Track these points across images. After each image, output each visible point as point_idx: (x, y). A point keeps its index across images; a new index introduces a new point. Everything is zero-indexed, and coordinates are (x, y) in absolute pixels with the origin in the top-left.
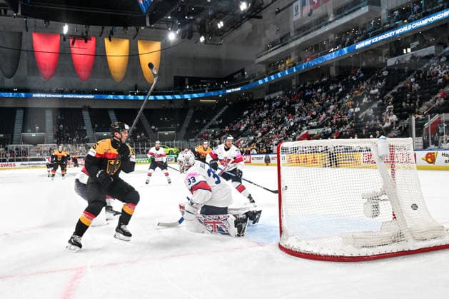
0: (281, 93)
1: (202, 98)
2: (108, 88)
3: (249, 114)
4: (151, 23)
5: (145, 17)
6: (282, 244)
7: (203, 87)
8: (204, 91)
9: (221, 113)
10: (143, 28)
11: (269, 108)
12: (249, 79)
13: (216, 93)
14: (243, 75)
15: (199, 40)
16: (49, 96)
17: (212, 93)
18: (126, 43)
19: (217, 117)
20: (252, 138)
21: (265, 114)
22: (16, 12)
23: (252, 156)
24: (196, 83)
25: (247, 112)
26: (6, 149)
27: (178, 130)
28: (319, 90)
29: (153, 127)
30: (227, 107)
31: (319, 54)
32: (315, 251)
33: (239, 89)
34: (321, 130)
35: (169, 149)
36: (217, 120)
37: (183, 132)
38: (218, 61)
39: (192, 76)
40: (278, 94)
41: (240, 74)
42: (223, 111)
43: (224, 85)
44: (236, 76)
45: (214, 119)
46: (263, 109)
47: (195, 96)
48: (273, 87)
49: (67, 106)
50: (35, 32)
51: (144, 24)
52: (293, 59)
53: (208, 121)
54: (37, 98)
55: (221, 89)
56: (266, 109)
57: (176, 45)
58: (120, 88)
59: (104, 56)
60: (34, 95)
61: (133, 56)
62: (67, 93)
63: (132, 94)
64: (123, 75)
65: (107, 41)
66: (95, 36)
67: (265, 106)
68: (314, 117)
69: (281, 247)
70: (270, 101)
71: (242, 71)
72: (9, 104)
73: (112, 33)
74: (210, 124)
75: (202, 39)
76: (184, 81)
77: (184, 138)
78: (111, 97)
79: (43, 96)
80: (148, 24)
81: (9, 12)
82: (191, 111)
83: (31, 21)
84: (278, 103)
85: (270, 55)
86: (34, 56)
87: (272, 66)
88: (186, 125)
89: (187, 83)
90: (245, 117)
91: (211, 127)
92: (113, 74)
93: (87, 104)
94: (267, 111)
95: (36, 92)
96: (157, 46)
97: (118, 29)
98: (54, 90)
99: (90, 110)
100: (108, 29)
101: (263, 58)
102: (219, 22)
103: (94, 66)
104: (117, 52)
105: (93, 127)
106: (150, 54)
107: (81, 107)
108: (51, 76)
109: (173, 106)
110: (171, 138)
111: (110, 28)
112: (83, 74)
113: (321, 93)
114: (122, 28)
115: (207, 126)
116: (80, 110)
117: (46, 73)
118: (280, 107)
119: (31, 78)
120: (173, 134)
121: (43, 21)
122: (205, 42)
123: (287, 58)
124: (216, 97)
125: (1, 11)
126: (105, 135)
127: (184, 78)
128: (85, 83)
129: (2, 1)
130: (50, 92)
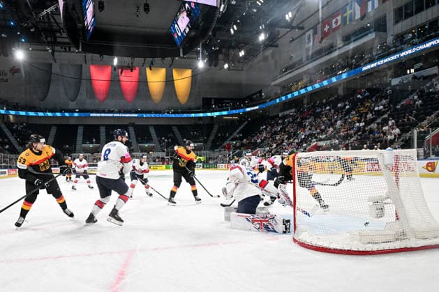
0: (293, 110)
1: (226, 115)
2: (149, 108)
3: (266, 129)
4: (184, 54)
5: (179, 49)
6: (296, 239)
7: (226, 106)
8: (228, 110)
9: (241, 128)
10: (177, 58)
11: (283, 123)
12: (266, 98)
13: (237, 111)
14: (261, 95)
15: (224, 67)
16: (103, 115)
17: (234, 112)
18: (163, 71)
19: (238, 131)
20: (268, 149)
21: (279, 129)
22: (78, 49)
24: (221, 103)
25: (264, 127)
27: (205, 142)
28: (328, 108)
30: (246, 123)
31: (328, 76)
32: (326, 245)
33: (257, 107)
34: (328, 142)
35: (199, 157)
36: (238, 134)
37: (209, 144)
38: (239, 86)
39: (217, 97)
40: (292, 112)
41: (258, 95)
42: (243, 126)
43: (244, 104)
44: (255, 97)
45: (236, 133)
46: (278, 125)
47: (219, 113)
48: (286, 105)
50: (92, 64)
51: (179, 56)
52: (305, 81)
53: (231, 134)
55: (242, 108)
56: (280, 125)
57: (204, 72)
58: (159, 108)
59: (146, 82)
60: (91, 115)
61: (169, 81)
62: (117, 113)
63: (168, 113)
64: (161, 97)
65: (148, 70)
66: (138, 66)
67: (280, 122)
68: (322, 131)
69: (295, 241)
70: (284, 117)
71: (260, 92)
72: (72, 122)
73: (152, 63)
74: (232, 137)
75: (226, 66)
76: (211, 101)
77: (210, 149)
78: (152, 115)
79: (98, 115)
80: (182, 55)
81: (72, 49)
82: (216, 127)
83: (89, 55)
84: (291, 119)
85: (284, 79)
86: (91, 84)
87: (287, 89)
88: (212, 138)
89: (213, 102)
90: (262, 131)
91: (233, 140)
92: (153, 97)
93: (132, 121)
94: (281, 127)
95: (93, 112)
96: (188, 73)
97: (158, 60)
98: (106, 110)
99: (133, 125)
100: (149, 60)
101: (278, 81)
102: (240, 51)
103: (138, 90)
104: (156, 78)
105: (137, 140)
106: (182, 81)
107: (128, 123)
108: (105, 99)
109: (201, 122)
110: (199, 149)
111: (151, 59)
112: (129, 97)
113: (330, 110)
114: (160, 59)
115: (229, 139)
116: (127, 126)
117: (101, 97)
118: (293, 122)
119: (89, 101)
120: (201, 146)
121: (98, 55)
122: (229, 68)
123: (299, 81)
124: (238, 115)
125: (65, 49)
126: (146, 146)
127: (211, 99)
128: (131, 104)
129: (67, 40)
130: (104, 112)
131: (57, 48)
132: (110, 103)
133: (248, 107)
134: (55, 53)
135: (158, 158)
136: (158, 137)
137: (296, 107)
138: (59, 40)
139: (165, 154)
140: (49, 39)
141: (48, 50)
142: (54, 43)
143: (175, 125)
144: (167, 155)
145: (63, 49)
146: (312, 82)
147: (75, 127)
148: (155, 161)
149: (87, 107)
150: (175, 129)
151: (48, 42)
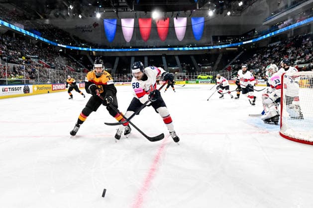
0: (280, 42)
1: (227, 47)
2: (175, 44)
3: (257, 56)
4: (199, 7)
5: (196, 4)
6: (282, 133)
7: (228, 41)
8: (229, 44)
9: (239, 56)
10: (194, 10)
11: (271, 52)
12: (258, 35)
13: (236, 44)
14: (254, 32)
15: (227, 14)
16: (146, 49)
17: (234, 45)
18: (185, 20)
19: (236, 58)
20: (258, 70)
21: (268, 56)
22: (132, 9)
23: (258, 81)
24: (224, 39)
25: (256, 55)
26: (127, 76)
27: (213, 66)
28: (308, 39)
29: (199, 64)
30: (243, 52)
31: (308, 16)
32: (306, 139)
33: (251, 41)
34: (307, 65)
35: (208, 76)
36: (236, 60)
37: (216, 67)
38: (238, 26)
39: (222, 35)
40: (277, 44)
41: (252, 32)
42: (240, 54)
43: (242, 39)
44: (249, 34)
45: (235, 59)
46: (267, 53)
47: (223, 46)
48: (273, 39)
49: (154, 55)
50: (140, 18)
51: (196, 8)
52: (289, 21)
53: (230, 61)
54: (140, 51)
55: (239, 42)
56: (268, 52)
57: (213, 18)
58: (181, 44)
59: (173, 27)
60: (139, 50)
61: (189, 27)
62: (154, 48)
63: (188, 47)
64: (183, 37)
65: (175, 19)
66: (169, 17)
67: (268, 51)
68: (302, 57)
70: (271, 48)
71: (254, 30)
72: (128, 54)
73: (178, 15)
74: (232, 62)
75: (229, 13)
76: (217, 38)
77: (216, 70)
78: (176, 49)
79: (143, 50)
80: (198, 8)
81: (128, 9)
82: (221, 55)
83: (138, 12)
84: (277, 49)
85: (273, 20)
86: (139, 30)
87: (274, 27)
88: (218, 62)
89: (219, 38)
90: (255, 58)
91: (233, 64)
92: (178, 37)
93: (164, 53)
94: (269, 54)
95: (140, 48)
96: (202, 20)
97: (182, 12)
98: (148, 46)
99: (165, 55)
100: (176, 13)
101: (268, 22)
102: (239, 2)
103: (168, 33)
104: (180, 25)
105: (167, 64)
106: (198, 25)
107: (161, 54)
108: (147, 40)
109: (210, 53)
110: (208, 70)
111: (177, 12)
112: (162, 38)
113: (309, 41)
114: (184, 11)
115: (231, 63)
116: (160, 57)
117: (145, 38)
118: (279, 51)
119: (138, 41)
120: (210, 68)
121: (144, 12)
122: (231, 15)
123: (285, 21)
124: (237, 47)
125: (124, 9)
126: (173, 68)
127: (217, 37)
128: (164, 42)
129: (126, 4)
130: (147, 48)
131: (120, 9)
132: (151, 42)
133: (244, 41)
134: (119, 13)
135: (181, 76)
136: (181, 62)
137: (281, 40)
138: (120, 4)
139: (185, 74)
140: (115, 5)
141: (114, 12)
142: (117, 7)
143: (192, 55)
144: (186, 75)
145: (123, 10)
146: (294, 21)
147: (130, 58)
148: (178, 78)
149: (137, 45)
150: (192, 57)
151: (115, 6)
